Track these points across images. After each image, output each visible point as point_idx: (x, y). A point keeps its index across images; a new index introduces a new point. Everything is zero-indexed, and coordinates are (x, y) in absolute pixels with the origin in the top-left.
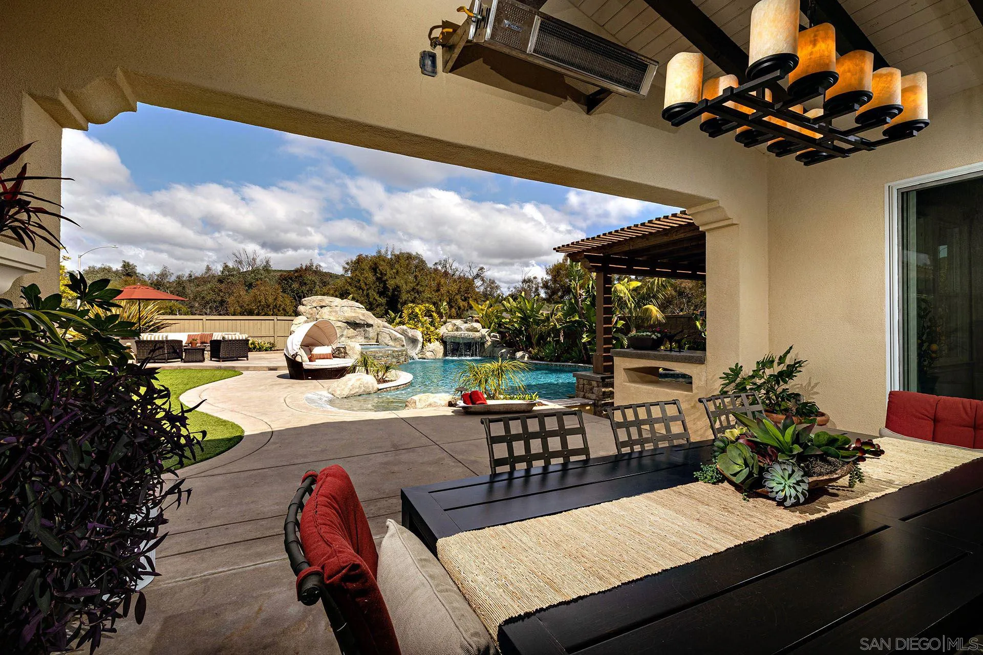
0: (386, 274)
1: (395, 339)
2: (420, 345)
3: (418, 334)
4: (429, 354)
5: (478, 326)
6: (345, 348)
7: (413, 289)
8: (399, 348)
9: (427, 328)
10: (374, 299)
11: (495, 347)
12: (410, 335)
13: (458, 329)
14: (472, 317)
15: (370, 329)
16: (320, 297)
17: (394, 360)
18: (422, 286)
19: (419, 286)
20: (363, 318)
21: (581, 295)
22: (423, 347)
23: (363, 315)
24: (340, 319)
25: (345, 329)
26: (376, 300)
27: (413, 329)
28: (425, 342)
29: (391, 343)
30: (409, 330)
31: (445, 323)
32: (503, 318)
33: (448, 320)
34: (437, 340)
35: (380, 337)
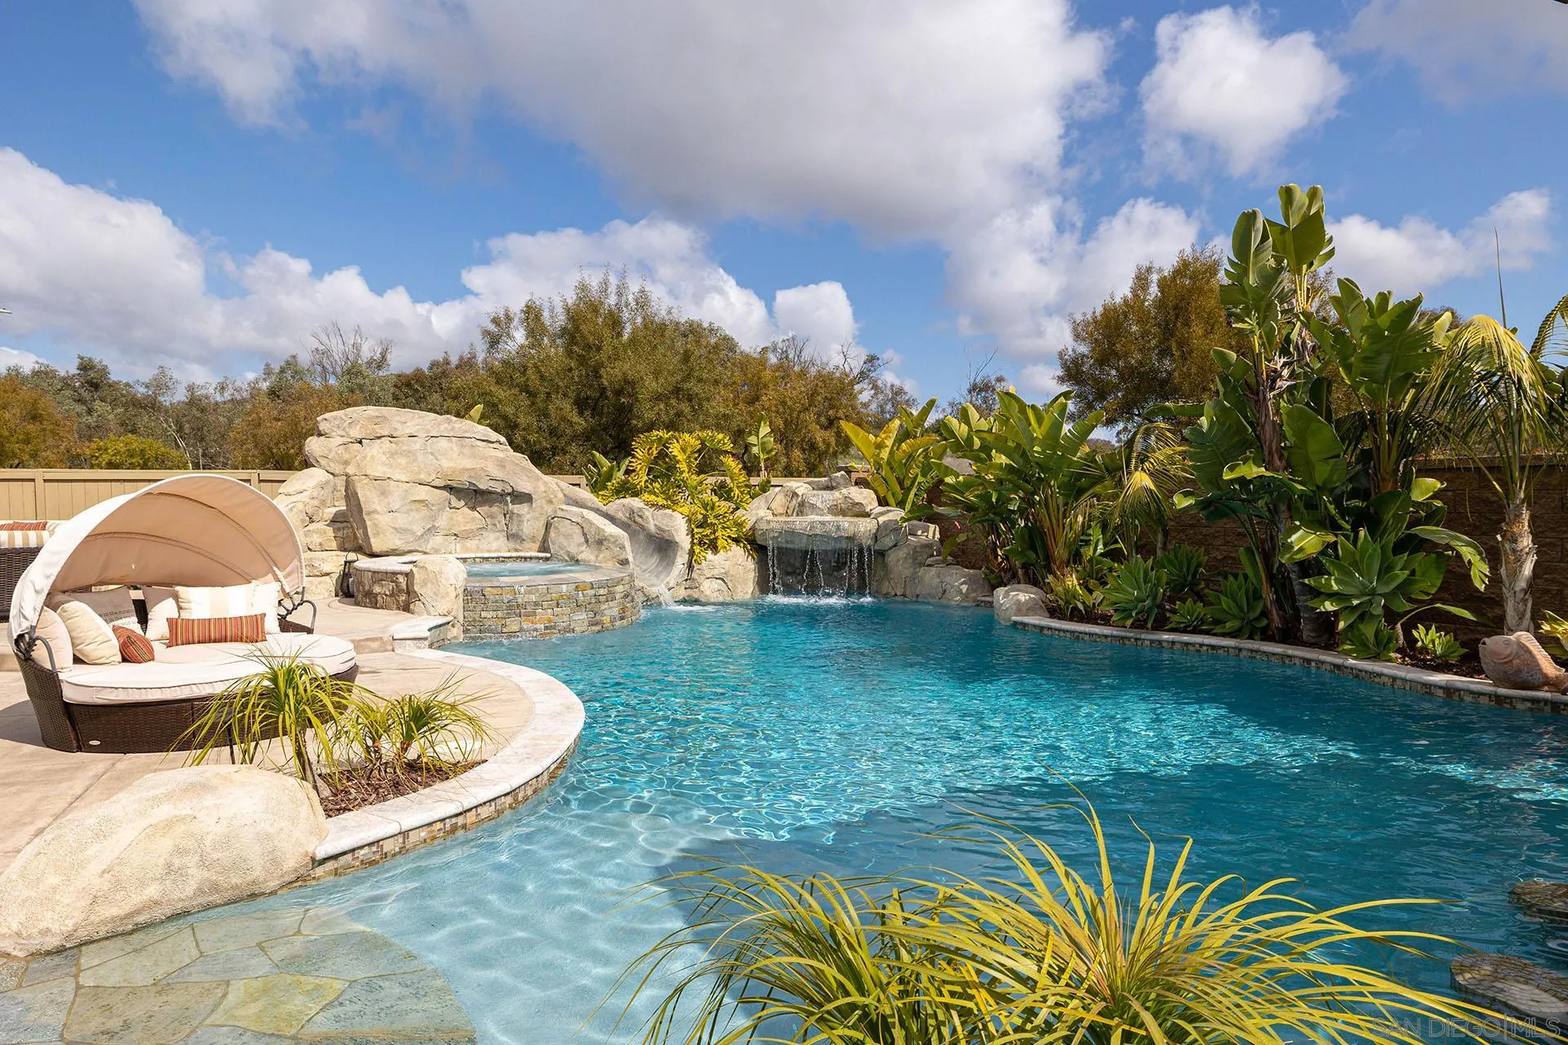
0: (599, 349)
1: (600, 542)
2: (682, 559)
3: (677, 525)
4: (709, 589)
5: (865, 497)
6: (408, 575)
7: (677, 391)
8: (609, 570)
9: (705, 506)
10: (564, 419)
11: (922, 564)
12: (652, 528)
13: (802, 507)
14: (849, 472)
15: (521, 509)
16: (372, 410)
17: (582, 616)
18: (700, 380)
19: (693, 381)
20: (499, 475)
21: (1275, 376)
22: (690, 567)
23: (502, 464)
24: (423, 477)
25: (442, 509)
26: (571, 424)
27: (663, 507)
28: (697, 549)
29: (586, 554)
30: (648, 512)
31: (765, 487)
32: (948, 471)
33: (774, 481)
34: (737, 541)
35: (552, 534)
